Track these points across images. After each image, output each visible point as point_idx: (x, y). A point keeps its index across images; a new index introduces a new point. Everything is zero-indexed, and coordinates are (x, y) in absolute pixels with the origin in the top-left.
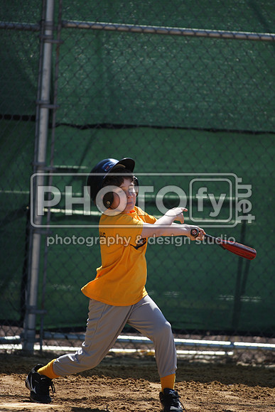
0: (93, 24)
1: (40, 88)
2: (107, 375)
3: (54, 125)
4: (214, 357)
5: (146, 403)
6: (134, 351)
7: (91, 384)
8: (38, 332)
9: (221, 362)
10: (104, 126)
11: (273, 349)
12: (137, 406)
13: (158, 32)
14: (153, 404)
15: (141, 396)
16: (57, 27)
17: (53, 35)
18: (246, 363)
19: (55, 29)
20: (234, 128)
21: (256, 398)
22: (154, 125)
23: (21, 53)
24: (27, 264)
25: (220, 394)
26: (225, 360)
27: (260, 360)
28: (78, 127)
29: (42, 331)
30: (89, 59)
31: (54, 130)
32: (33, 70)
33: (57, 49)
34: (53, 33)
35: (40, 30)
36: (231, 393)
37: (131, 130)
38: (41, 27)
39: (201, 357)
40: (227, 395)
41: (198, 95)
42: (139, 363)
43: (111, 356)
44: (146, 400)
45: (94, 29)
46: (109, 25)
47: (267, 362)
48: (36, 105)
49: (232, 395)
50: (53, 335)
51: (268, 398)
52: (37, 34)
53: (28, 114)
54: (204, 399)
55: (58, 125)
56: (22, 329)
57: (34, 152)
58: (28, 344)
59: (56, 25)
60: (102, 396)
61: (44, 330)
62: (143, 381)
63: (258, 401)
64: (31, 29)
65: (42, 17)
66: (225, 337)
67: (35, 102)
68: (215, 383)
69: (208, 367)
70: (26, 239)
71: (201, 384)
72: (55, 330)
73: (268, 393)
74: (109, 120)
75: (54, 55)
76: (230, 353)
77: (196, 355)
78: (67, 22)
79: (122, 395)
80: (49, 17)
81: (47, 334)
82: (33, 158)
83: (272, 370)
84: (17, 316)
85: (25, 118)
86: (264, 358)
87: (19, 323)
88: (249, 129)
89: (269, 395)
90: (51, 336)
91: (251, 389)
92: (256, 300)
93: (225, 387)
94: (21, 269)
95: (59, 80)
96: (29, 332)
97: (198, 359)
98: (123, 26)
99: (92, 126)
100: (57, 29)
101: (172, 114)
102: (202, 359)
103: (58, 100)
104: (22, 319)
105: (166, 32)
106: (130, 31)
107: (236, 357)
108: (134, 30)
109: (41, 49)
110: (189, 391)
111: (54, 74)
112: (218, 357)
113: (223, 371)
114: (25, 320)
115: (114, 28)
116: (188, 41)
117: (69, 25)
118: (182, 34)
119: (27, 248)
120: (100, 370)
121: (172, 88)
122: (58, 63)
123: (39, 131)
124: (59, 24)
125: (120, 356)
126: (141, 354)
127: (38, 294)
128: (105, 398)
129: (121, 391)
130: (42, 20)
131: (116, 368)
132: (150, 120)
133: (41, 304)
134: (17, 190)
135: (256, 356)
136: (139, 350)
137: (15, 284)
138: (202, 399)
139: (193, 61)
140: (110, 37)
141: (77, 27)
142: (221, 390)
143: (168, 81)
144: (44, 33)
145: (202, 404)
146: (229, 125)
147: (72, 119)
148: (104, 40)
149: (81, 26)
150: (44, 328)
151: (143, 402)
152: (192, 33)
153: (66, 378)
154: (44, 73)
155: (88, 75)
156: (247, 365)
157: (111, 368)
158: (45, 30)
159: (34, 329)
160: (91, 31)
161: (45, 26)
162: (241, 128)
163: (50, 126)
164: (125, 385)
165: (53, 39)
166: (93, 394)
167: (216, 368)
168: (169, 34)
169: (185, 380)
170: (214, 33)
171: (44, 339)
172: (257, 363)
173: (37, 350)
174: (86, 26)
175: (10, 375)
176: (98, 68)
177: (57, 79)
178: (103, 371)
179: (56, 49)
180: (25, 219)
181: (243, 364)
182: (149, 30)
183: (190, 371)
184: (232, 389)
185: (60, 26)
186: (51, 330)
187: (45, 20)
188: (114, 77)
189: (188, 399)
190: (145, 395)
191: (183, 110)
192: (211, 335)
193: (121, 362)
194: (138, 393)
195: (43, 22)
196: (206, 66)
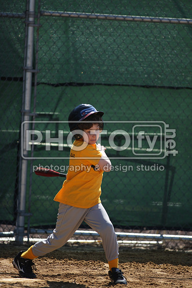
0: (62, 13)
1: (26, 58)
2: (75, 258)
3: (36, 84)
4: (149, 245)
5: (102, 278)
6: (93, 241)
7: (63, 265)
8: (26, 229)
9: (154, 248)
10: (71, 84)
11: (190, 239)
12: (96, 280)
13: (108, 18)
14: (107, 278)
15: (98, 272)
16: (37, 16)
17: (34, 21)
18: (171, 249)
19: (36, 17)
20: (162, 85)
21: (179, 273)
22: (106, 83)
23: (12, 34)
24: (18, 182)
25: (154, 271)
26: (157, 247)
27: (181, 247)
28: (53, 85)
29: (28, 228)
30: (60, 37)
31: (36, 88)
32: (21, 45)
33: (38, 30)
34: (34, 19)
35: (25, 18)
36: (161, 270)
37: (89, 87)
38: (26, 16)
39: (140, 245)
40: (158, 272)
41: (136, 62)
42: (96, 249)
43: (77, 245)
44: (102, 275)
45: (63, 17)
46: (74, 14)
47: (186, 248)
48: (23, 70)
49: (162, 271)
50: (36, 231)
51: (187, 273)
52: (23, 20)
53: (18, 76)
54: (142, 274)
55: (38, 84)
56: (15, 227)
57: (22, 103)
58: (20, 237)
59: (36, 14)
60: (71, 273)
61: (30, 227)
62: (100, 262)
63: (180, 275)
64: (19, 17)
65: (26, 8)
66: (156, 231)
67: (22, 68)
68: (150, 263)
69: (145, 252)
70: (17, 164)
71: (140, 264)
72: (38, 227)
73: (187, 270)
74: (74, 80)
75: (35, 35)
76: (160, 242)
77: (136, 243)
78: (44, 12)
79: (85, 272)
80: (32, 9)
81: (32, 230)
82: (21, 107)
83: (189, 254)
84: (12, 218)
85: (16, 79)
86: (184, 245)
87: (13, 223)
88: (171, 86)
89: (188, 271)
90: (35, 231)
91: (175, 267)
92: (178, 205)
93: (157, 266)
94: (14, 185)
95: (39, 52)
96: (20, 228)
97: (138, 246)
98: (83, 15)
99: (62, 85)
100: (37, 17)
101: (118, 75)
102: (140, 246)
103: (39, 66)
104: (15, 219)
105: (114, 18)
106: (88, 18)
107: (164, 245)
108: (91, 17)
109: (26, 31)
110: (132, 269)
111: (35, 48)
112: (152, 245)
113: (156, 255)
114: (17, 220)
115: (76, 16)
116: (129, 24)
117: (46, 14)
118: (124, 20)
119: (18, 170)
120: (69, 255)
121: (118, 57)
122: (38, 40)
123: (25, 88)
124: (39, 14)
125: (83, 245)
126: (98, 243)
127: (26, 202)
128: (73, 274)
129: (84, 269)
130: (27, 11)
131: (81, 254)
132: (103, 80)
133: (28, 209)
134: (10, 130)
135: (179, 244)
136: (97, 241)
137: (9, 195)
138: (141, 274)
139: (133, 39)
140: (74, 22)
141: (51, 15)
142: (154, 268)
143: (115, 52)
144: (28, 20)
145: (141, 278)
146: (158, 83)
147: (48, 80)
148: (70, 24)
149: (54, 14)
150: (31, 226)
151: (100, 277)
152: (131, 19)
153: (46, 260)
154: (28, 47)
155: (59, 49)
156: (172, 250)
157: (77, 253)
158: (29, 17)
159: (24, 227)
160: (61, 18)
161: (29, 15)
162: (166, 85)
163: (33, 84)
164: (87, 265)
165: (34, 24)
166: (65, 272)
167: (150, 253)
168: (115, 19)
169: (129, 261)
170: (147, 18)
171: (30, 233)
172: (179, 249)
173: (25, 242)
174: (58, 14)
175: (7, 259)
176: (66, 44)
177: (37, 52)
178: (72, 255)
179: (36, 31)
180: (16, 150)
181: (170, 250)
182: (102, 17)
183: (132, 255)
184: (162, 267)
185: (39, 15)
186: (35, 227)
187: (28, 10)
188: (77, 50)
189: (131, 274)
190: (101, 272)
191: (126, 72)
192: (147, 230)
193: (84, 249)
194: (96, 270)
195: (27, 12)
196: (142, 42)
